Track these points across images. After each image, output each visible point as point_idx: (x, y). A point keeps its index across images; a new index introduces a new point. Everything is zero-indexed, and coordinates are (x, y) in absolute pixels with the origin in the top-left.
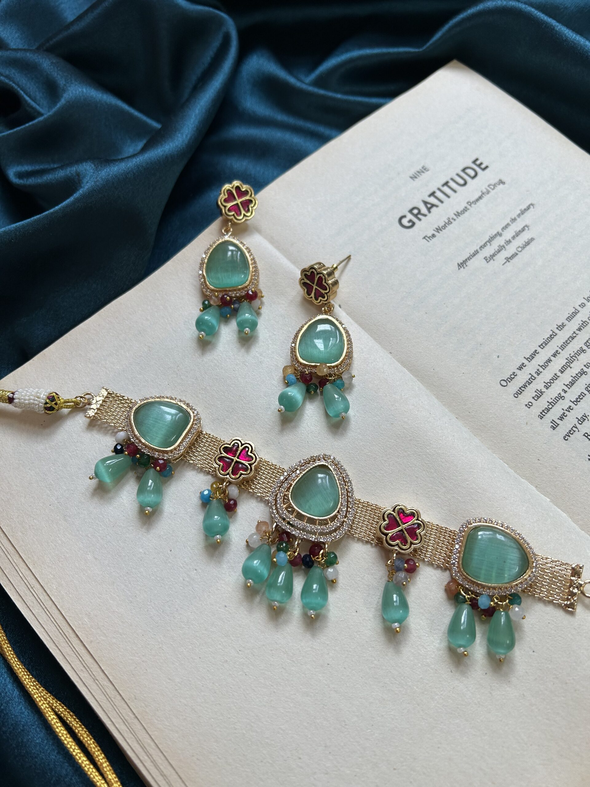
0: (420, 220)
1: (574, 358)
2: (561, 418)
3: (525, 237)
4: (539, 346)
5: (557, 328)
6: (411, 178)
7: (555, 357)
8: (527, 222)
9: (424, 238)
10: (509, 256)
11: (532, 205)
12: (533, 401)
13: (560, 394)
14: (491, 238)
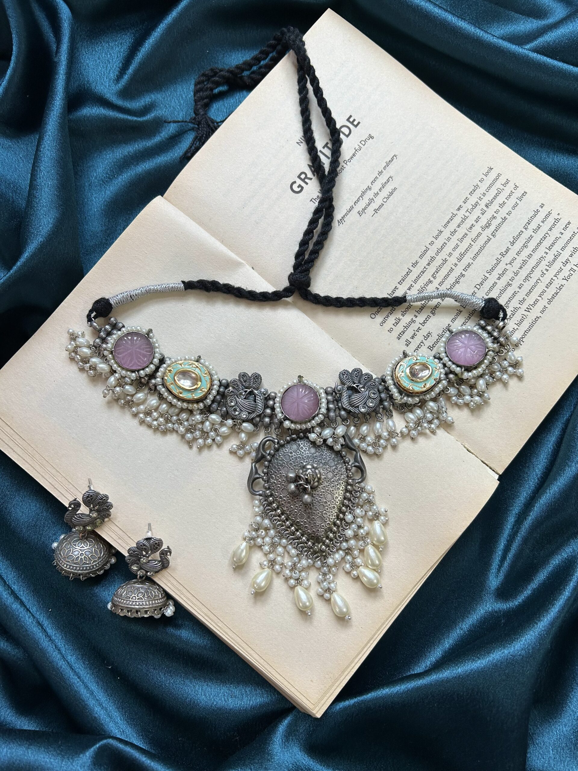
0: (307, 183)
1: (423, 288)
2: (413, 337)
3: (389, 188)
4: (399, 283)
5: (412, 266)
6: (297, 143)
7: (410, 290)
8: (392, 174)
9: (311, 200)
10: (377, 208)
11: (395, 156)
12: (393, 327)
13: (412, 319)
14: (363, 192)
